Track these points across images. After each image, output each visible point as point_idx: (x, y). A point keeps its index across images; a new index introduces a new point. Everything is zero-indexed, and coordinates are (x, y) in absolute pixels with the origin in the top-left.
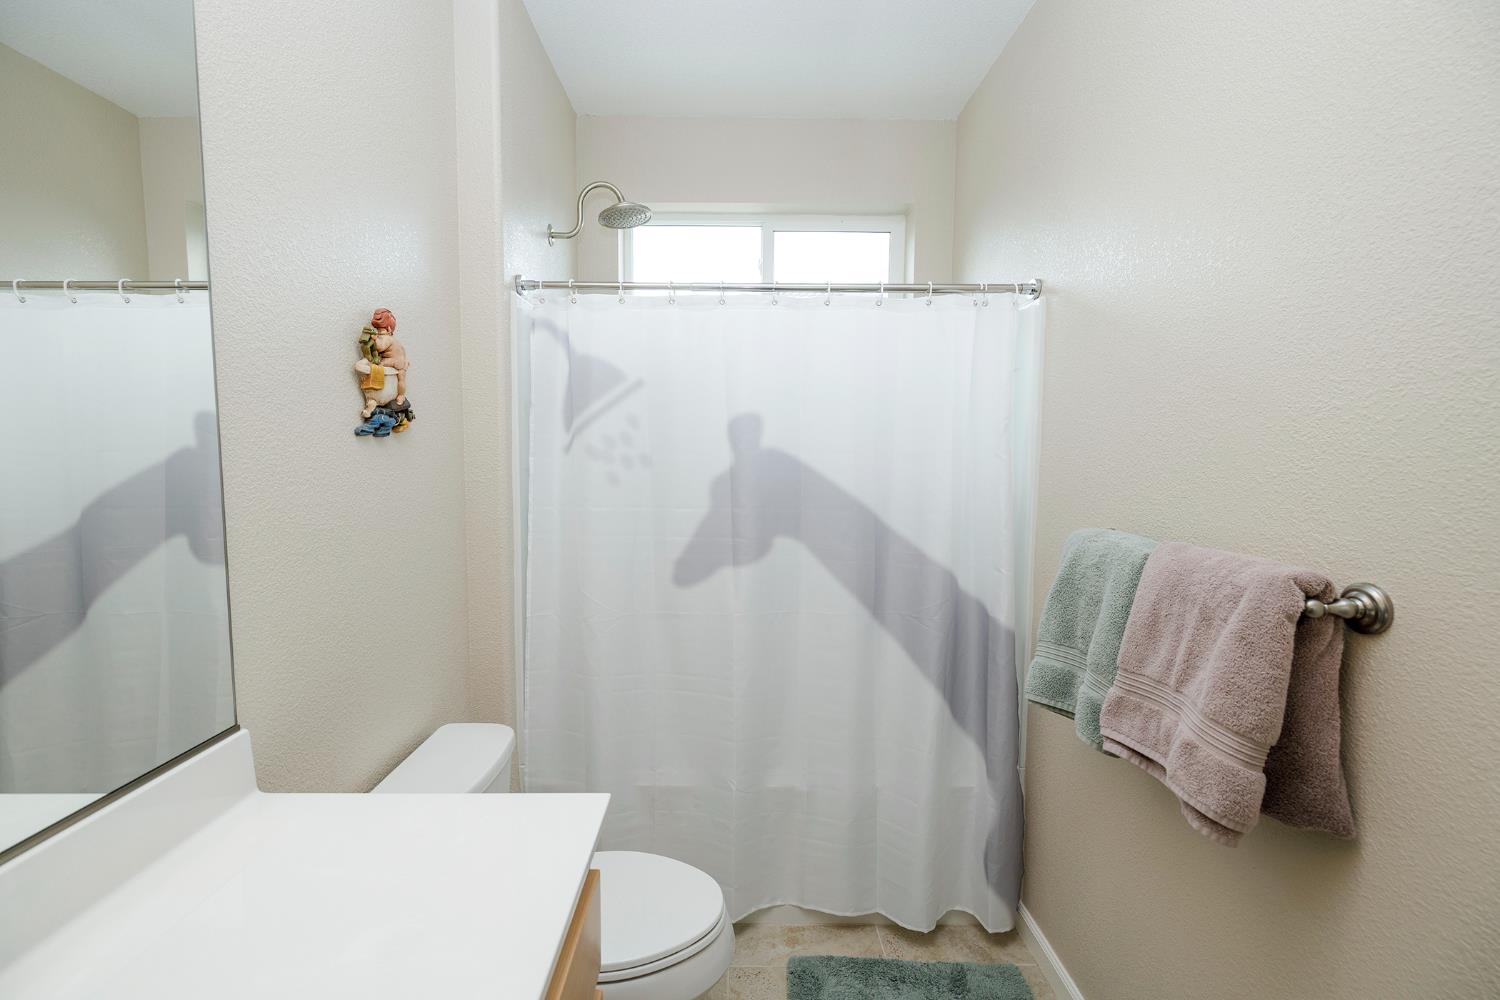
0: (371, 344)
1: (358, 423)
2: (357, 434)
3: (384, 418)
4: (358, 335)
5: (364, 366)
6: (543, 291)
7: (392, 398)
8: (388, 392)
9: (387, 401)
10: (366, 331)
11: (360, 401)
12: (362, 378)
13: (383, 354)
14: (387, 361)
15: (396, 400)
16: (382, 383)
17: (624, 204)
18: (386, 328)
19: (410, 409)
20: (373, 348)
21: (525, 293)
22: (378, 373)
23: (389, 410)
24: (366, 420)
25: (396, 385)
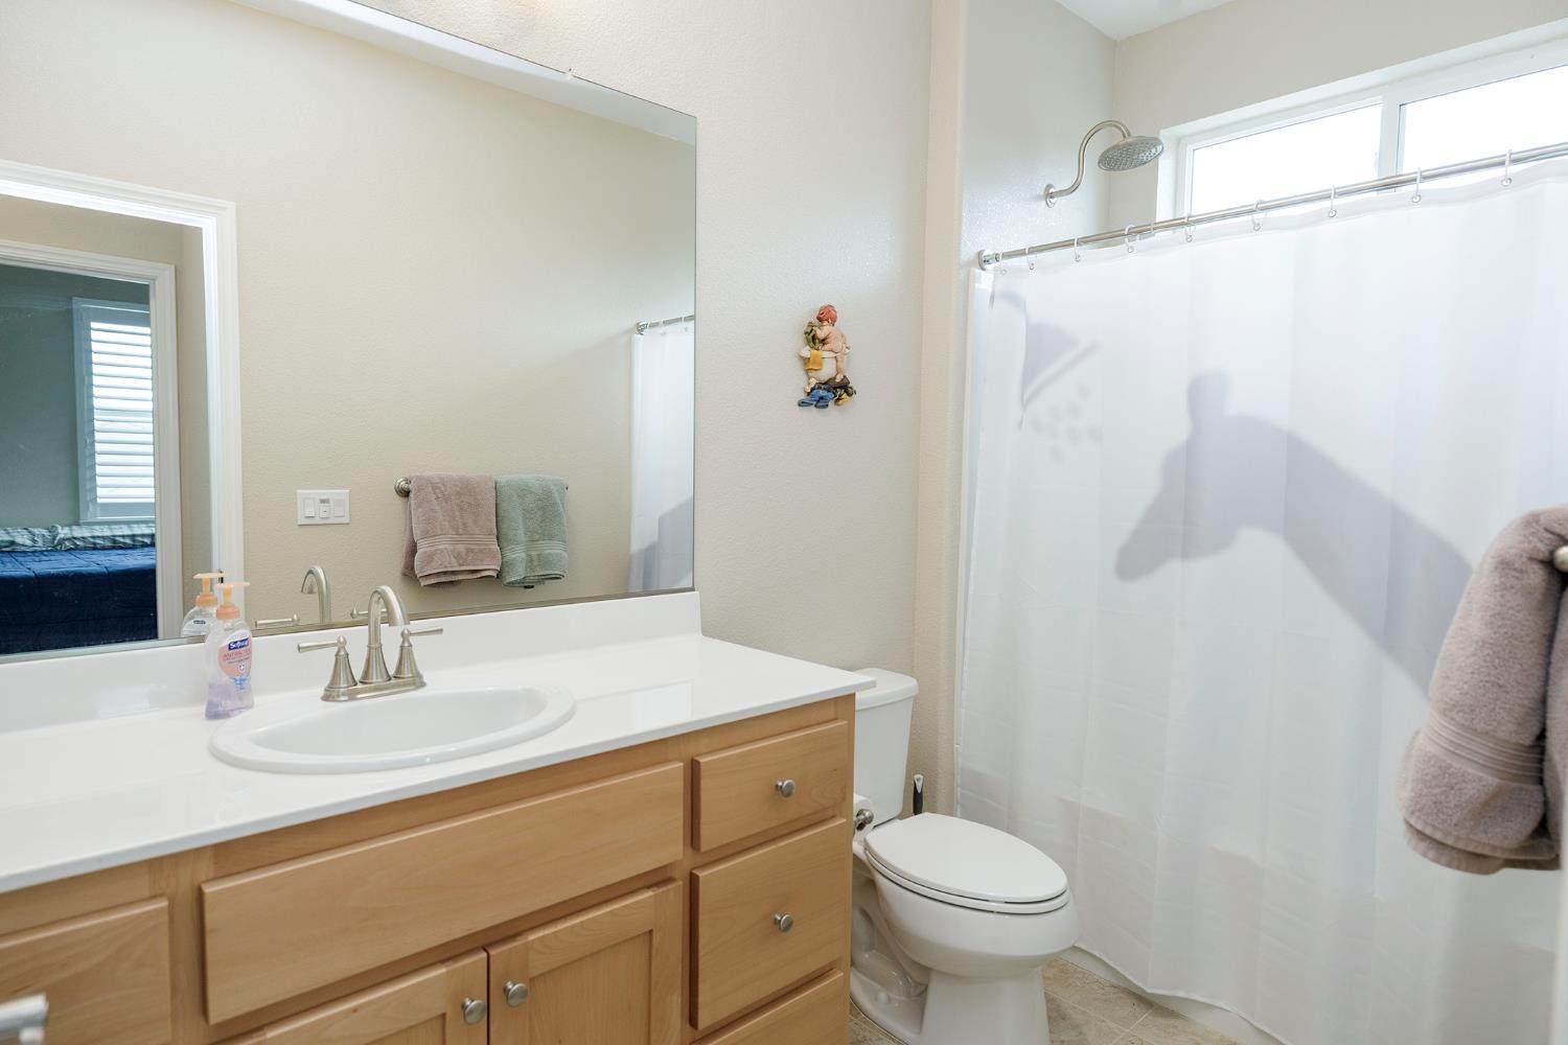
0: (812, 334)
1: (803, 396)
2: (799, 405)
3: (822, 393)
4: (805, 328)
5: (807, 352)
6: (1005, 261)
7: (830, 377)
8: (827, 371)
9: (826, 379)
10: (811, 325)
11: (805, 378)
12: (806, 361)
13: (823, 341)
14: (826, 347)
15: (835, 378)
16: (821, 364)
17: (1130, 140)
18: (827, 320)
19: (850, 385)
20: (814, 338)
21: (987, 266)
22: (817, 356)
23: (826, 387)
24: (809, 394)
25: (834, 366)
